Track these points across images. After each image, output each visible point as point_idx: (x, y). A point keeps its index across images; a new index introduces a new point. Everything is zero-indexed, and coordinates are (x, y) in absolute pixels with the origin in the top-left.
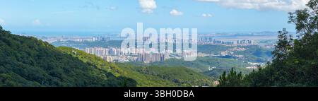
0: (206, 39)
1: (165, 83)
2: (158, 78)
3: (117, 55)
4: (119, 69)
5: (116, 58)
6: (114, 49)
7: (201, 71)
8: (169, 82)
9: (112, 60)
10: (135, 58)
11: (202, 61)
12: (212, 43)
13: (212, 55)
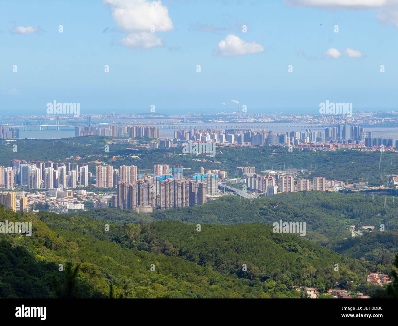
0: (340, 130)
1: (205, 280)
2: (183, 263)
3: (45, 188)
4: (52, 234)
5: (39, 197)
6: (32, 168)
7: (325, 240)
8: (217, 275)
9: (26, 206)
10: (106, 197)
11: (326, 207)
12: (362, 146)
13: (363, 185)
